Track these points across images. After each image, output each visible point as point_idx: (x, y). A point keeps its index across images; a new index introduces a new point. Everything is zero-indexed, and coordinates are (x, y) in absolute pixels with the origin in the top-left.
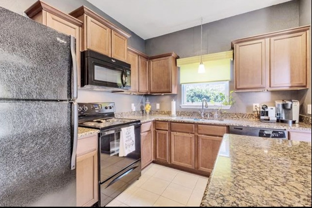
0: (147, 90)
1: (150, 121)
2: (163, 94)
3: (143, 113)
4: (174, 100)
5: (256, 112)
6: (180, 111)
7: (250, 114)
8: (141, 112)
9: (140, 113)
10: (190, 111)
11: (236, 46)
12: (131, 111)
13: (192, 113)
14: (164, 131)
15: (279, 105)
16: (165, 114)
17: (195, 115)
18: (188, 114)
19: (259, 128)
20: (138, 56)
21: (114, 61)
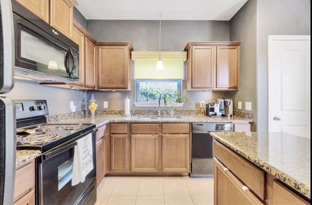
0: (95, 84)
1: (103, 125)
2: (114, 90)
3: (85, 114)
4: (127, 98)
5: (203, 109)
6: (134, 110)
7: (198, 111)
8: (83, 113)
9: (81, 114)
10: (145, 110)
11: (192, 47)
12: (69, 112)
13: (148, 111)
14: (121, 135)
15: (221, 102)
16: (116, 114)
17: (150, 113)
18: (143, 113)
19: (215, 123)
20: (85, 36)
21: (56, 33)
